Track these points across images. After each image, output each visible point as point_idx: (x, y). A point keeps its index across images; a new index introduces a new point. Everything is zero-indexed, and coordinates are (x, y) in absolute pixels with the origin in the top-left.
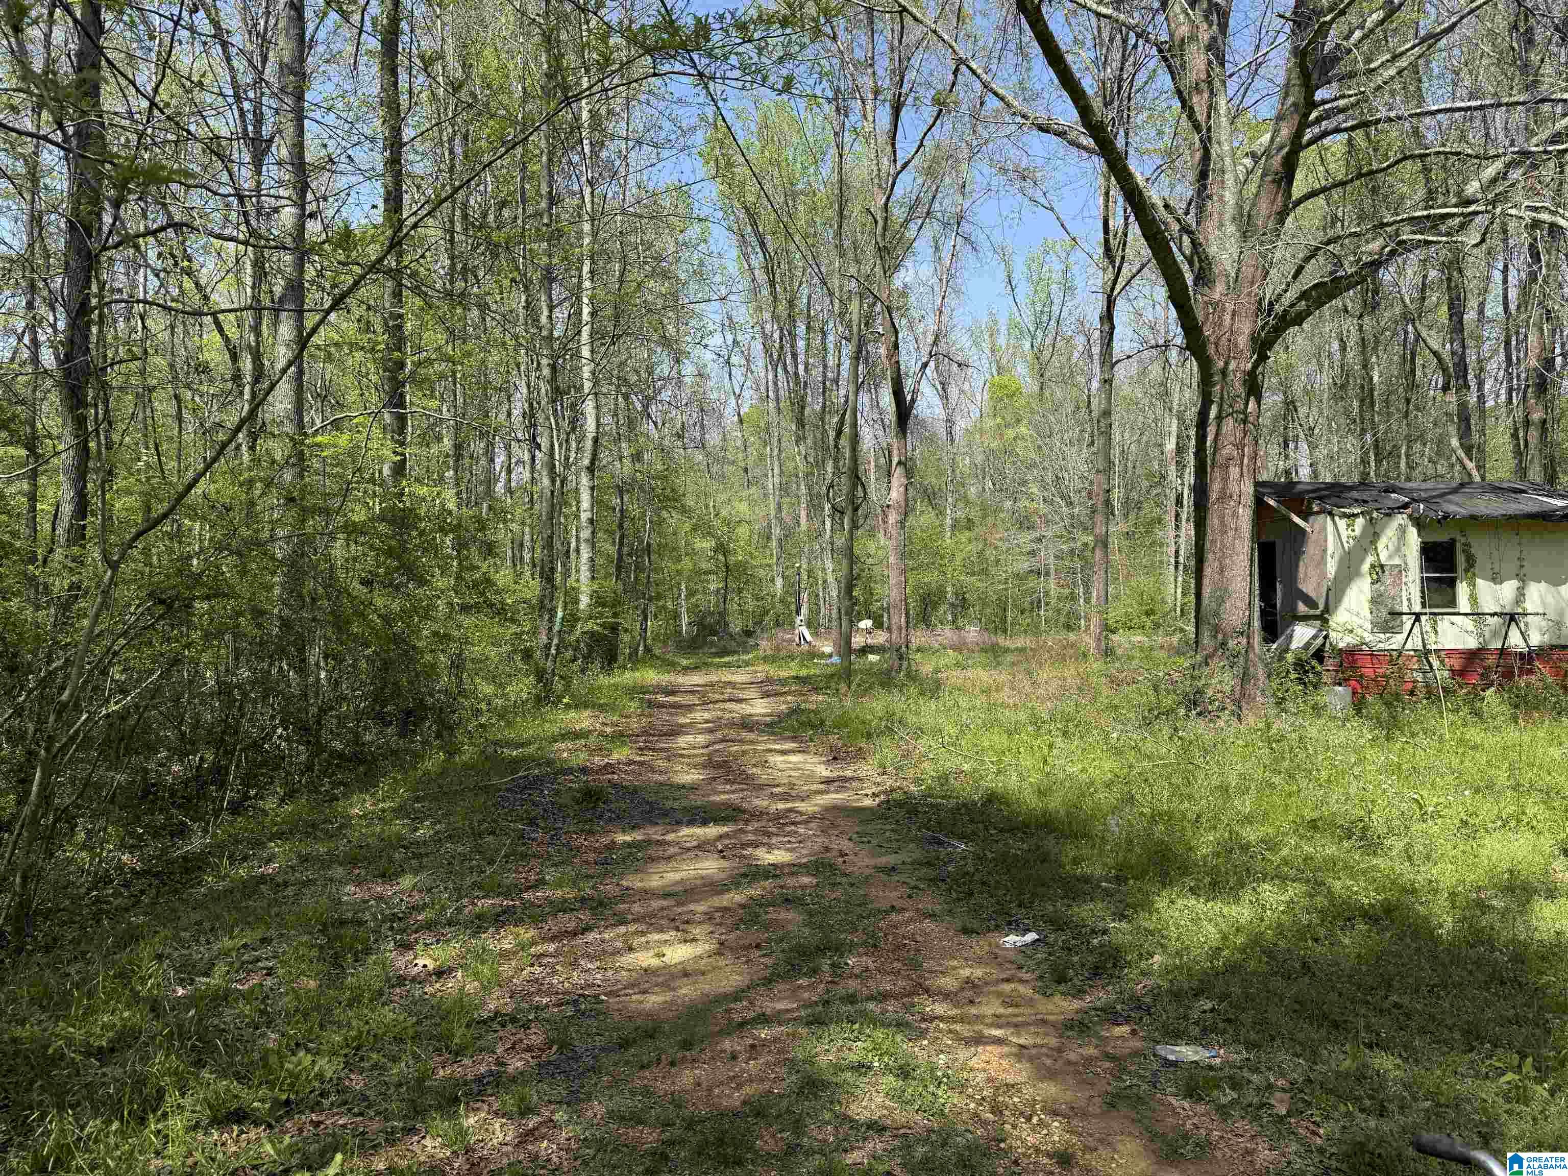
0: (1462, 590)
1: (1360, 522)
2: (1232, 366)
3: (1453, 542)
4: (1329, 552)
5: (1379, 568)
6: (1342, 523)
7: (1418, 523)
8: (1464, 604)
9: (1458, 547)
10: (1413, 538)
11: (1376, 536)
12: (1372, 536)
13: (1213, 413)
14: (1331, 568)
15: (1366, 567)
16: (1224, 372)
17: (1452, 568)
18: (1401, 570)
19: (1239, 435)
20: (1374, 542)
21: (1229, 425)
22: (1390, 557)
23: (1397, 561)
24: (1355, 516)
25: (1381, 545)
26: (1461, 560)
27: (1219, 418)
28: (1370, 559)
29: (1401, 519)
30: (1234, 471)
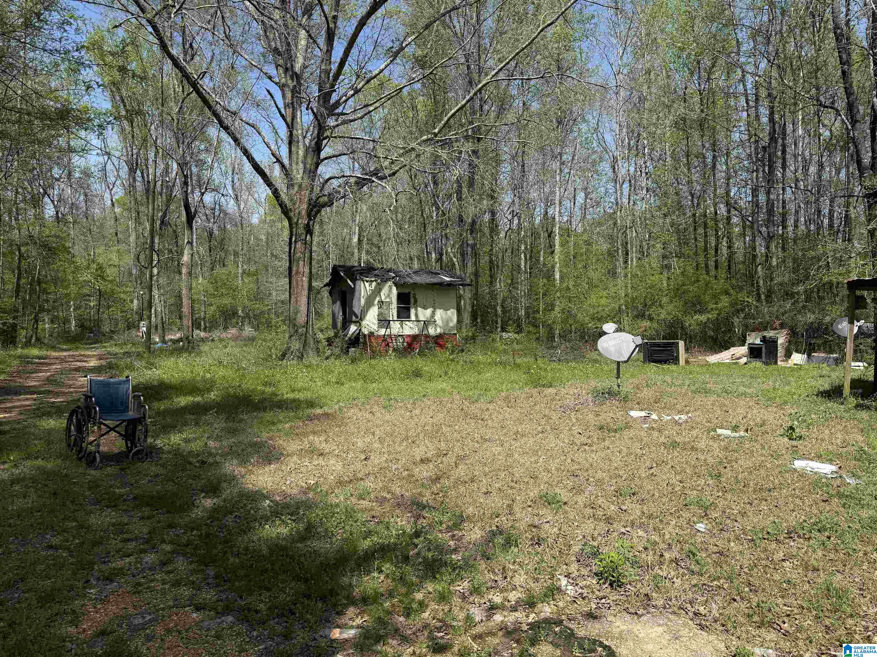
0: (413, 312)
1: (374, 284)
2: (300, 221)
3: (409, 293)
4: (362, 295)
5: (381, 302)
6: (367, 284)
7: (396, 284)
8: (413, 318)
9: (411, 295)
10: (395, 291)
11: (380, 290)
12: (378, 291)
13: (293, 240)
14: (363, 301)
15: (376, 302)
16: (297, 224)
17: (409, 303)
18: (390, 303)
19: (303, 249)
20: (379, 292)
21: (299, 245)
22: (386, 298)
23: (388, 300)
24: (372, 281)
25: (382, 294)
26: (412, 301)
27: (296, 242)
28: (378, 299)
29: (390, 283)
30: (301, 263)
